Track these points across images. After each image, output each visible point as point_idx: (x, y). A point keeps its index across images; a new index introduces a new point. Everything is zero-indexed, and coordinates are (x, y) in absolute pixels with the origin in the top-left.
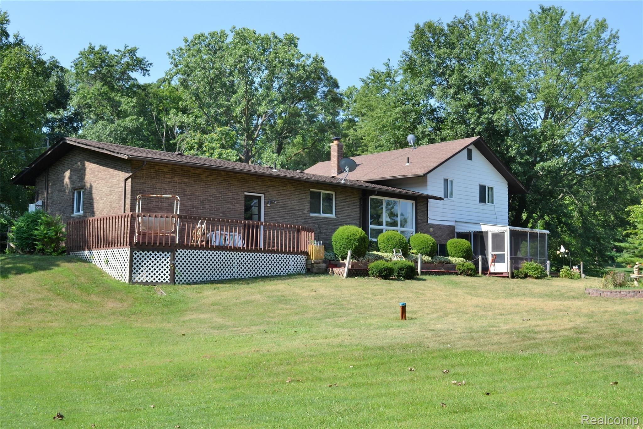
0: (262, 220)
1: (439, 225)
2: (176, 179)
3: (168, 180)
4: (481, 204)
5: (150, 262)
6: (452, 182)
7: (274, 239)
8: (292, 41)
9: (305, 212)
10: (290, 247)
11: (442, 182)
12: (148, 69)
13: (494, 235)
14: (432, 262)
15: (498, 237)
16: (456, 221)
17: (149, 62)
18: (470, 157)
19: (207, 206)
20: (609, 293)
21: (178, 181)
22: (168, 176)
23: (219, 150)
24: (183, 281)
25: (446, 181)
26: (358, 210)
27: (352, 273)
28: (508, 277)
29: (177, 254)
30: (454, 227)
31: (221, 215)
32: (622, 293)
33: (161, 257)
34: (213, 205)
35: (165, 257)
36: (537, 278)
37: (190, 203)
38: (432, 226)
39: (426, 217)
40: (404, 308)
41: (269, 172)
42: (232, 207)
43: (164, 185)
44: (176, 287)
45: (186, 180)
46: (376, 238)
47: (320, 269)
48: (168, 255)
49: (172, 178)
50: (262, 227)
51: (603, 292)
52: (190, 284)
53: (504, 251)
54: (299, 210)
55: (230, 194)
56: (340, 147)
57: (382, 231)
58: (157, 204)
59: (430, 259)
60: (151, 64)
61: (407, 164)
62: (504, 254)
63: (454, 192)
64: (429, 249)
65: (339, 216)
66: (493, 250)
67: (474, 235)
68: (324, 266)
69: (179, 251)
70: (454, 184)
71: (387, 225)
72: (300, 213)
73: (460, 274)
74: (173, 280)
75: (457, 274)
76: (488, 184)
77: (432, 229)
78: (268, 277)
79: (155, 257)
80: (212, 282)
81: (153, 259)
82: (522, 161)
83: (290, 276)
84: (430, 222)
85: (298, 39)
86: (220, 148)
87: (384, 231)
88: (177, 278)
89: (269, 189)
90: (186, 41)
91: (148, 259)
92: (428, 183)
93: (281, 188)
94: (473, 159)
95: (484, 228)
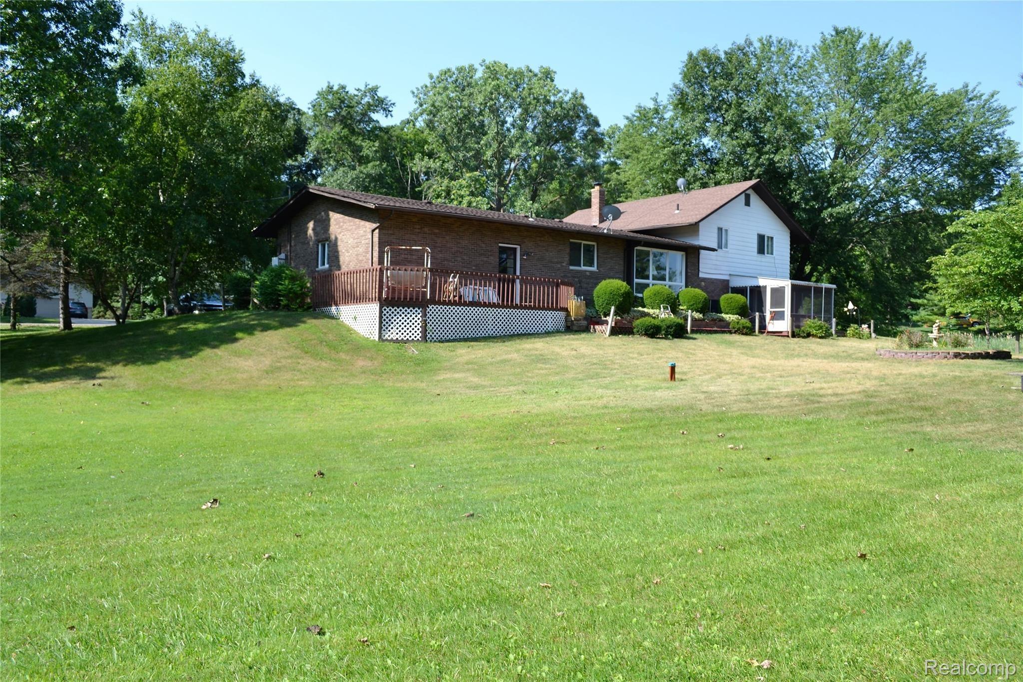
0: (518, 273)
1: (711, 279)
2: (426, 229)
3: (417, 230)
4: (760, 256)
5: (400, 318)
6: (726, 231)
7: (530, 294)
8: (548, 75)
9: (564, 264)
10: (548, 303)
11: (716, 231)
12: (390, 109)
13: (774, 290)
14: (703, 320)
15: (778, 293)
16: (730, 275)
17: (392, 102)
18: (747, 203)
19: (459, 259)
20: (903, 355)
21: (428, 232)
22: (418, 227)
23: (468, 198)
24: (435, 338)
25: (720, 229)
26: (622, 262)
27: (615, 332)
28: (788, 336)
29: (428, 310)
30: (728, 281)
31: (474, 268)
32: (918, 354)
33: (411, 313)
34: (465, 257)
35: (416, 314)
36: (821, 337)
37: (440, 255)
38: (704, 280)
39: (697, 270)
40: (673, 368)
41: (524, 221)
42: (485, 259)
43: (414, 237)
44: (428, 345)
45: (437, 231)
46: (642, 293)
47: (580, 326)
48: (419, 311)
49: (421, 228)
50: (518, 281)
51: (897, 353)
52: (442, 342)
53: (784, 308)
54: (557, 263)
55: (483, 245)
56: (602, 193)
57: (647, 285)
58: (406, 256)
59: (701, 316)
60: (394, 104)
61: (677, 212)
62: (784, 312)
63: (730, 242)
64: (700, 306)
65: (601, 269)
66: (772, 306)
67: (750, 290)
68: (585, 323)
69: (431, 307)
70: (730, 233)
71: (653, 279)
72: (559, 266)
73: (735, 333)
74: (424, 338)
75: (730, 332)
76: (767, 233)
77: (703, 284)
78: (525, 334)
79: (406, 313)
80: (466, 340)
81: (403, 316)
82: (807, 207)
83: (548, 333)
84: (701, 275)
85: (555, 72)
86: (469, 196)
87: (651, 285)
88: (429, 336)
89: (525, 240)
90: (431, 77)
91: (398, 316)
92: (700, 232)
93: (538, 239)
94: (751, 205)
95: (762, 282)
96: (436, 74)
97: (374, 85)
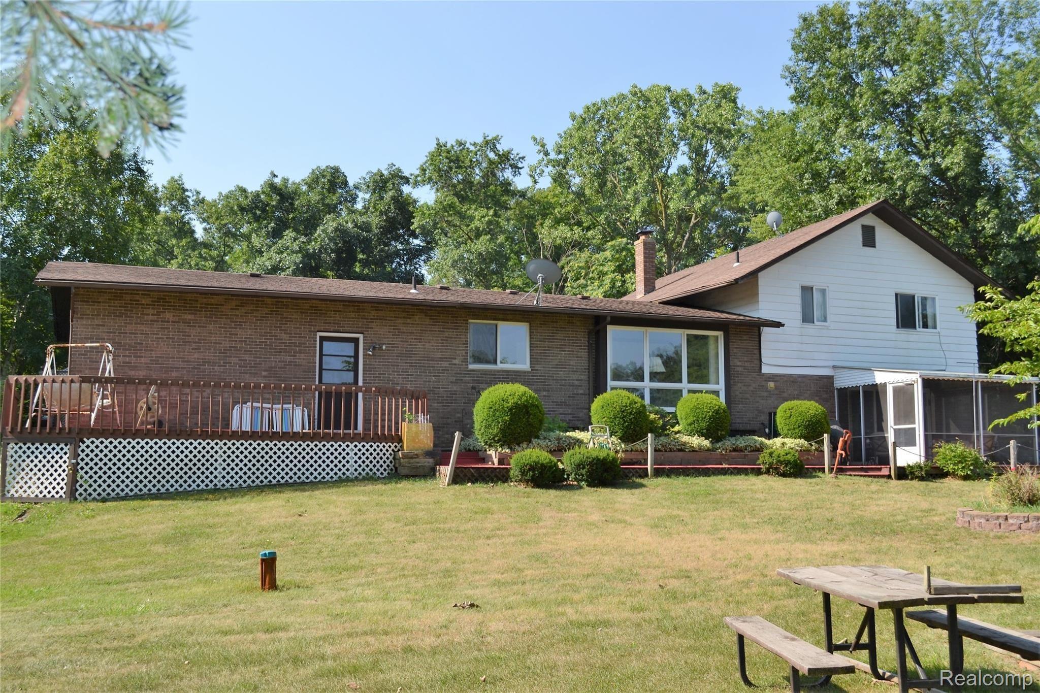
0: (360, 383)
1: (791, 376)
2: (169, 315)
3: (151, 317)
5: (36, 461)
6: (823, 292)
8: (727, 94)
9: (456, 361)
10: (383, 427)
11: (798, 292)
12: (520, 165)
13: (897, 391)
14: (714, 450)
15: (903, 394)
16: (834, 367)
17: (520, 156)
18: (869, 238)
19: (234, 360)
21: (171, 319)
22: (151, 311)
24: (95, 495)
25: (807, 291)
26: (584, 354)
28: (889, 477)
29: (83, 446)
30: (831, 378)
31: (264, 373)
33: (53, 453)
34: (247, 357)
35: (61, 453)
37: (196, 356)
38: (773, 377)
39: (757, 362)
40: (269, 563)
42: (288, 359)
43: (143, 328)
44: (79, 507)
45: (190, 317)
47: (417, 468)
48: (66, 449)
49: (158, 314)
50: (360, 395)
52: (104, 500)
53: (914, 423)
54: (441, 359)
55: (284, 336)
58: (127, 359)
59: (706, 443)
60: (523, 158)
61: (737, 264)
62: (914, 429)
63: (830, 311)
65: (538, 367)
66: (897, 421)
67: (864, 392)
68: (430, 461)
69: (88, 442)
70: (829, 295)
71: (651, 380)
72: (445, 364)
73: (768, 472)
74: (72, 494)
75: (758, 472)
76: (917, 288)
77: (771, 385)
79: (45, 453)
81: (40, 457)
82: (1011, 241)
83: (343, 481)
84: (765, 370)
85: (738, 89)
88: (81, 490)
89: (371, 325)
90: (574, 118)
91: (32, 457)
92: (761, 297)
93: (400, 321)
94: (877, 244)
95: (880, 377)
96: (579, 111)
97: (494, 135)
